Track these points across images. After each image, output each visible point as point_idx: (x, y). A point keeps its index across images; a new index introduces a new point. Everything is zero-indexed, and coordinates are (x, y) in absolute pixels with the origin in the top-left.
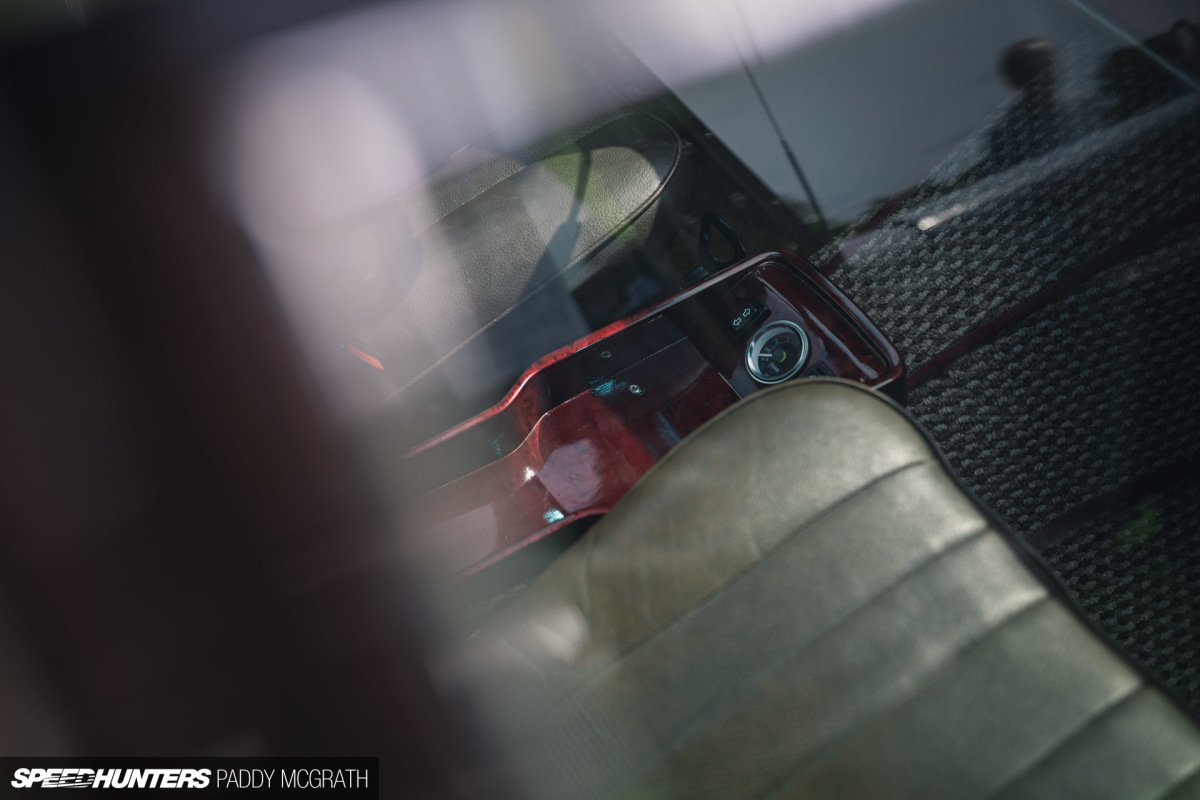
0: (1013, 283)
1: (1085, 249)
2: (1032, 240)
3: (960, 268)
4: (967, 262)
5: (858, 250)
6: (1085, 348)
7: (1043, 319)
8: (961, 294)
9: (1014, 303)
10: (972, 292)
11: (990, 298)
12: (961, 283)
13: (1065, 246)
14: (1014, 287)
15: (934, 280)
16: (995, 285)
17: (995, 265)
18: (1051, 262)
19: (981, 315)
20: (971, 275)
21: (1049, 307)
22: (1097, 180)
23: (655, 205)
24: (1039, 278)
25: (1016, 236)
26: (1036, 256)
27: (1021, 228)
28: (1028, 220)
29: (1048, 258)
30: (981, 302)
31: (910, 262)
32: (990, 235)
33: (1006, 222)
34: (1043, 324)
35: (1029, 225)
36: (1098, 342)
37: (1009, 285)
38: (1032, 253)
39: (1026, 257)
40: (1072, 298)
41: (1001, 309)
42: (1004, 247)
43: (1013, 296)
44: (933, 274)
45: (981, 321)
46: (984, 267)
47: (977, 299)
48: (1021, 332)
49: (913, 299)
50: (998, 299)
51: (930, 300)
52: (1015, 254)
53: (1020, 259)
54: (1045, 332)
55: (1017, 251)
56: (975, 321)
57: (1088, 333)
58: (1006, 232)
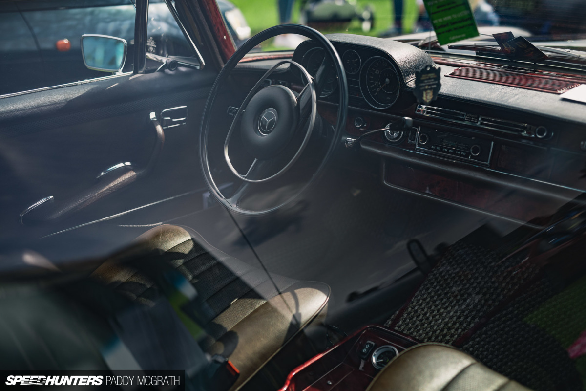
0: (463, 323)
1: (485, 309)
2: (465, 308)
3: (442, 322)
4: (443, 319)
5: (396, 326)
6: (492, 349)
7: (477, 337)
8: (445, 331)
9: (466, 331)
10: (449, 329)
11: (457, 330)
12: (444, 327)
13: (478, 308)
14: (465, 325)
15: (433, 328)
16: (457, 325)
17: (454, 319)
18: (475, 315)
19: (456, 336)
20: (447, 323)
21: (478, 332)
22: (481, 285)
23: (327, 305)
24: (473, 321)
25: (459, 308)
26: (469, 313)
27: (459, 305)
28: (461, 302)
29: (474, 313)
30: (454, 332)
31: (420, 325)
32: (448, 309)
33: (453, 304)
34: (477, 339)
35: (462, 303)
36: (496, 346)
37: (462, 325)
38: (467, 312)
39: (465, 314)
40: (485, 329)
41: (462, 333)
42: (456, 312)
43: (465, 328)
44: (431, 326)
45: (456, 339)
46: (451, 320)
47: (453, 331)
48: (471, 343)
49: (426, 336)
50: (460, 330)
51: (434, 335)
52: (461, 313)
53: (463, 315)
54: (478, 343)
55: (461, 312)
56: (454, 339)
57: (493, 343)
58: (454, 307)
